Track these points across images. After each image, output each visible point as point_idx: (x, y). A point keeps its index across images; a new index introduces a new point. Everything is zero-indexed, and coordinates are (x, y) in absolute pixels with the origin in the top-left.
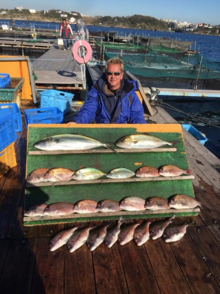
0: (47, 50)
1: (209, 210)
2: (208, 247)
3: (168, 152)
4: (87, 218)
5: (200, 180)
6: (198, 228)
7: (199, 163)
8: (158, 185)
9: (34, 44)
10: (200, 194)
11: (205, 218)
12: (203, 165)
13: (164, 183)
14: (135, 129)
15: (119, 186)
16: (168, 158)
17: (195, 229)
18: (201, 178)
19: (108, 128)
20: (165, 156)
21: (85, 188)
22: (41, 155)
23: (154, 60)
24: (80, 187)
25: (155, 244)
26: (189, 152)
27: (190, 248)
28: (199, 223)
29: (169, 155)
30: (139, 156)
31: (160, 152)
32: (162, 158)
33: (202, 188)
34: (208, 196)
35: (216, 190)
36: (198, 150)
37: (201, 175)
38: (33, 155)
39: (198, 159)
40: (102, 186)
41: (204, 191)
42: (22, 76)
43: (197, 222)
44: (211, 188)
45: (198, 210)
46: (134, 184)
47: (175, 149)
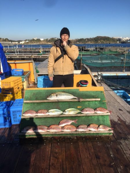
1: (120, 133)
2: (115, 150)
4: (51, 134)
5: (118, 118)
7: (120, 110)
8: (90, 118)
9: (41, 56)
10: (117, 125)
11: (116, 137)
12: (122, 111)
13: (93, 117)
14: (79, 90)
17: (110, 142)
18: (120, 118)
20: (94, 103)
21: (51, 119)
22: (30, 103)
24: (48, 119)
25: (85, 148)
26: (115, 105)
27: (105, 151)
28: (113, 139)
33: (119, 122)
34: (122, 126)
35: (127, 124)
36: (121, 104)
37: (120, 116)
38: (26, 103)
39: (120, 108)
40: (60, 118)
41: (120, 124)
43: (112, 139)
44: (125, 122)
45: (112, 132)
46: (77, 118)
47: (99, 99)
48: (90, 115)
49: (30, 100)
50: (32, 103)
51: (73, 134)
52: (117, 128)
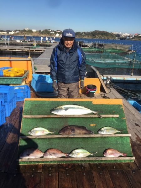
0: (42, 53)
2: (139, 184)
3: (113, 117)
4: (57, 161)
5: (137, 137)
6: (133, 171)
7: (137, 125)
8: (106, 140)
9: (35, 50)
10: (136, 147)
11: (138, 164)
12: (140, 126)
13: (110, 139)
14: (92, 102)
15: (80, 140)
16: (113, 121)
17: (131, 172)
18: (138, 136)
19: (74, 101)
20: (111, 120)
21: (57, 140)
22: (31, 118)
23: (108, 57)
24: (54, 140)
25: (102, 182)
26: (130, 118)
27: (127, 186)
28: (134, 167)
29: (114, 119)
30: (94, 120)
31: (108, 118)
32: (109, 121)
33: (138, 142)
36: (137, 117)
37: (138, 134)
38: (26, 118)
39: (137, 123)
40: (68, 139)
41: (139, 145)
42: (28, 69)
45: (134, 158)
46: (90, 139)
47: (118, 116)
48: (106, 136)
49: (31, 114)
50: (33, 118)
51: (85, 161)
52: (137, 150)
